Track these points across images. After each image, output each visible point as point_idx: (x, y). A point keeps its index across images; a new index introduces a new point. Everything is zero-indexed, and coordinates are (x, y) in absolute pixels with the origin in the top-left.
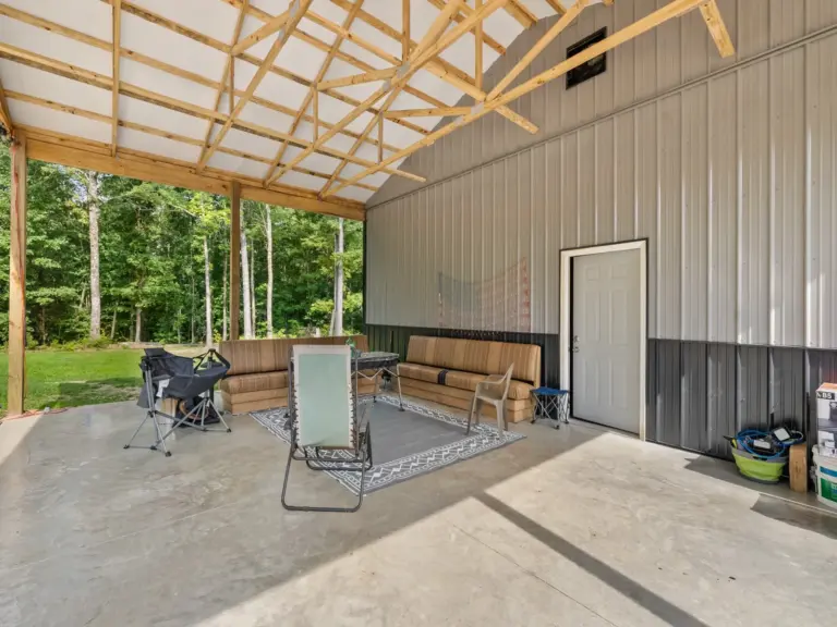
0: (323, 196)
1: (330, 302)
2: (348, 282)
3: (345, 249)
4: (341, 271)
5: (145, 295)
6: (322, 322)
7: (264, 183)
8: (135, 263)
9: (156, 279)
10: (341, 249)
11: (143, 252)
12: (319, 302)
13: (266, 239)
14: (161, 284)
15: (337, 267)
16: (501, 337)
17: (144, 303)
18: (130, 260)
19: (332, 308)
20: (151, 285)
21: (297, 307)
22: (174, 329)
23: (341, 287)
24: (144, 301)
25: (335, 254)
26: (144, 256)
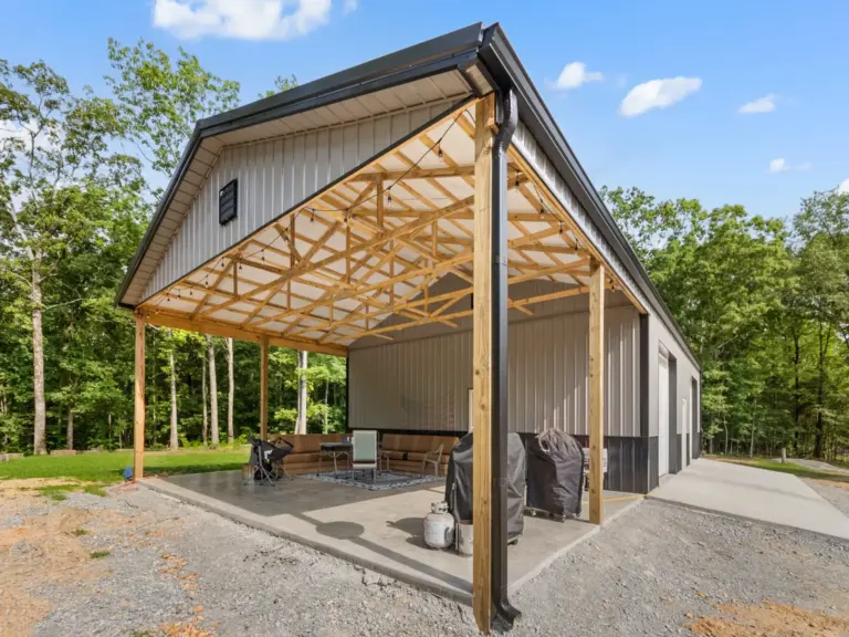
0: (322, 342)
1: (294, 411)
2: (311, 395)
3: (309, 365)
4: (305, 384)
5: (81, 401)
6: (277, 429)
7: (282, 333)
8: (69, 368)
9: (97, 385)
10: (305, 366)
11: (79, 357)
12: (283, 410)
13: (227, 352)
14: (102, 389)
15: (301, 382)
16: (439, 433)
17: (81, 409)
18: (64, 364)
19: (296, 416)
20: (92, 390)
21: (250, 415)
22: (116, 434)
23: (304, 397)
24: (82, 406)
25: (299, 369)
26: (80, 361)
